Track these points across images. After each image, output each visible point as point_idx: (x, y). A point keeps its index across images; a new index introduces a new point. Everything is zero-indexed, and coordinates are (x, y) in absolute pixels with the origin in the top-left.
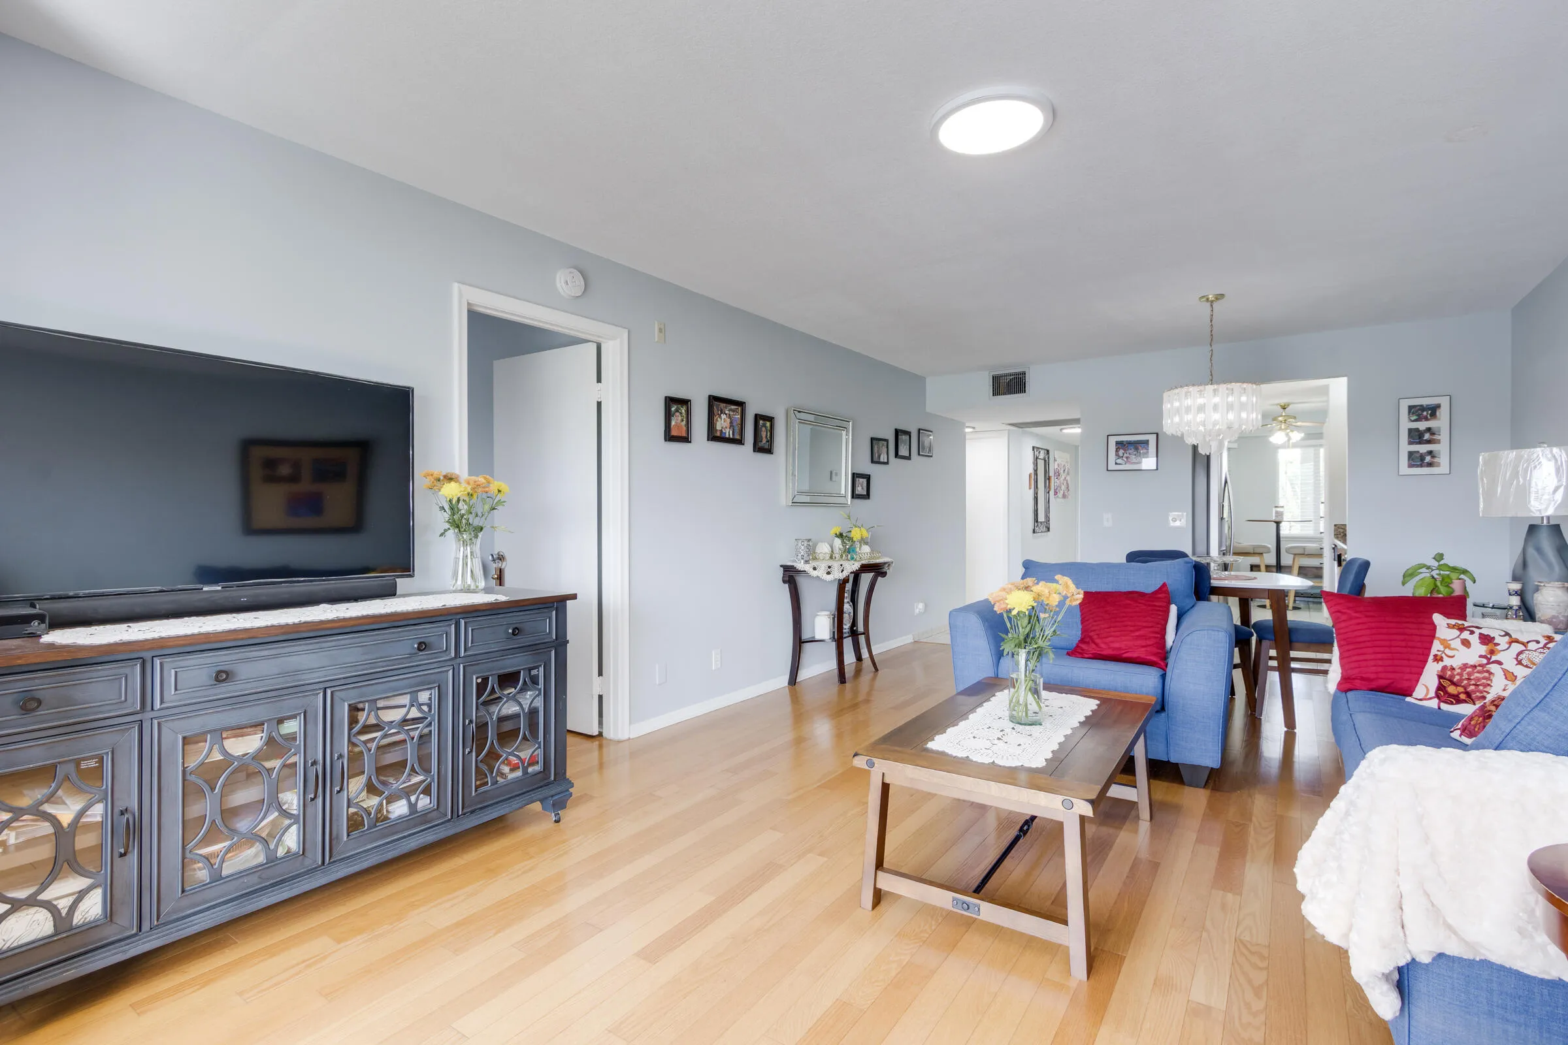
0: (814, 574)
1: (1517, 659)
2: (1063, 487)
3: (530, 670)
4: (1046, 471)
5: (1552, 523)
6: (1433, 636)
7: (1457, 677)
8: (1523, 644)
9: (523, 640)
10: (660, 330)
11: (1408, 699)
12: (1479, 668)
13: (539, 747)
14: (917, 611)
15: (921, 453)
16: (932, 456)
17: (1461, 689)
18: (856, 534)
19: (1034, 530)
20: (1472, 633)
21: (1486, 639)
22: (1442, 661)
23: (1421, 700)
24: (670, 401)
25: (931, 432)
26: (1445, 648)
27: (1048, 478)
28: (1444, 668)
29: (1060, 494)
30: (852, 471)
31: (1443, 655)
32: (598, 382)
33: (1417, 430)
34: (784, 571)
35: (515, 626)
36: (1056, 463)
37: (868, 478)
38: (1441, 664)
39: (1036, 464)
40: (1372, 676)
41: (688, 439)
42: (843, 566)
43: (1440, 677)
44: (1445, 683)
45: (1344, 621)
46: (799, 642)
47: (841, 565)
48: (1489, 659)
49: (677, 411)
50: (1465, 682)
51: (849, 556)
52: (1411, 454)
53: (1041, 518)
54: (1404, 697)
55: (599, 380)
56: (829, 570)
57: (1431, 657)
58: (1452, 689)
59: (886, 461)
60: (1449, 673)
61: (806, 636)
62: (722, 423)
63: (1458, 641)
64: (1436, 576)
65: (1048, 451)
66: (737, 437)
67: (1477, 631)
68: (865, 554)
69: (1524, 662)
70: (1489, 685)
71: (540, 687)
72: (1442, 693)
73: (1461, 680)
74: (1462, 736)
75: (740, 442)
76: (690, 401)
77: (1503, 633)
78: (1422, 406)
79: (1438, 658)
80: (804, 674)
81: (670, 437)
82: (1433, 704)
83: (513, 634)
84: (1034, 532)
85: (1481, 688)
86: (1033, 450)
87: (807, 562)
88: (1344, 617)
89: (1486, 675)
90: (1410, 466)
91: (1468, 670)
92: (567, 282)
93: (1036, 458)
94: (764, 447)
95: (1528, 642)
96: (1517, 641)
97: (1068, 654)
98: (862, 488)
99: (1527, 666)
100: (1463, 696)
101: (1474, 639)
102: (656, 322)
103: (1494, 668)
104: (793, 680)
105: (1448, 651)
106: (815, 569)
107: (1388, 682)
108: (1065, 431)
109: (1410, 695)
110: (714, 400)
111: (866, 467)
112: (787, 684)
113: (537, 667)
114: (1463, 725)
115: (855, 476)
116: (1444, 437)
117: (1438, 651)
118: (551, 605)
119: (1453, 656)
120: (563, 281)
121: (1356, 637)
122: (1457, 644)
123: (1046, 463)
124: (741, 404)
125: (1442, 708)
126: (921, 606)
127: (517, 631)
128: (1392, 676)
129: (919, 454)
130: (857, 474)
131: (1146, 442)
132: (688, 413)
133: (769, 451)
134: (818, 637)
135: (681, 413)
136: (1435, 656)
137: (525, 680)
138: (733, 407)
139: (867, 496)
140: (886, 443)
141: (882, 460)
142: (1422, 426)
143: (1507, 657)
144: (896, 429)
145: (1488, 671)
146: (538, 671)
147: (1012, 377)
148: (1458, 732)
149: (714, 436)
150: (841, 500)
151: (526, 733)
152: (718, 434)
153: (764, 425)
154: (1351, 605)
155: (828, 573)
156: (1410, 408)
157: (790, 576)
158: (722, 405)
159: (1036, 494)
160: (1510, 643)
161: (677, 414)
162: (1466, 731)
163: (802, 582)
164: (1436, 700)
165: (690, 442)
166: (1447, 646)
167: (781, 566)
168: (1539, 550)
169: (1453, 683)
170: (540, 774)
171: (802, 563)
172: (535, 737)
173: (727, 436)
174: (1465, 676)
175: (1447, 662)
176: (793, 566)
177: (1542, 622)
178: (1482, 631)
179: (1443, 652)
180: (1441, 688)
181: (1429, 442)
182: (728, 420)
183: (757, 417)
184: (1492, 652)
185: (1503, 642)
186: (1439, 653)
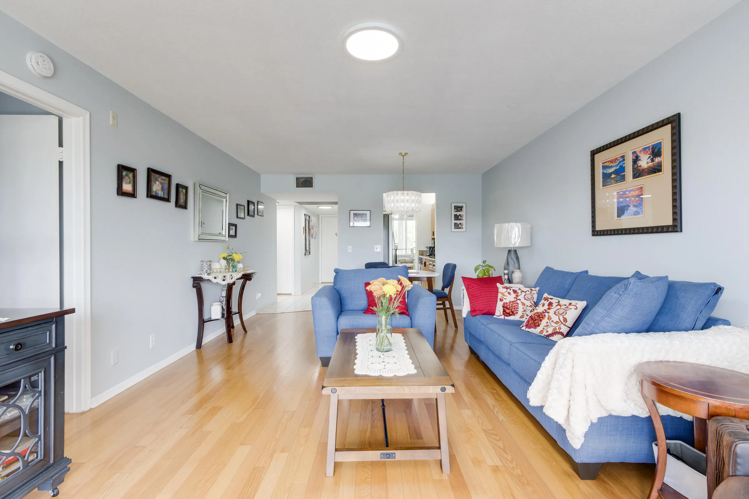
0: (215, 281)
1: (524, 298)
2: (315, 234)
3: (30, 377)
4: (309, 227)
5: (514, 249)
6: (498, 292)
7: (508, 306)
8: (524, 292)
9: (26, 353)
10: (114, 118)
11: (494, 316)
12: (514, 302)
13: (40, 440)
14: (257, 298)
15: (259, 214)
16: (263, 216)
17: (510, 311)
18: (236, 257)
19: (305, 254)
20: (510, 289)
21: (515, 292)
22: (503, 301)
23: (498, 316)
24: (121, 169)
25: (263, 203)
26: (503, 296)
27: (309, 229)
28: (504, 303)
29: (314, 237)
30: (228, 222)
31: (503, 299)
32: (59, 146)
33: (457, 215)
34: (194, 280)
35: (16, 342)
36: (312, 222)
37: (236, 226)
38: (503, 302)
39: (306, 222)
40: (482, 309)
41: (134, 195)
42: (233, 276)
43: (503, 307)
44: (505, 309)
45: (471, 288)
46: (202, 322)
47: (231, 275)
48: (517, 299)
49: (127, 175)
50: (511, 308)
51: (234, 269)
52: (455, 224)
53: (307, 249)
54: (492, 316)
55: (61, 145)
56: (224, 278)
57: (499, 300)
58: (507, 311)
59: (244, 217)
60: (506, 305)
61: (206, 317)
62: (157, 187)
63: (507, 293)
64: (484, 269)
65: (309, 216)
66: (166, 197)
67: (512, 289)
68: (241, 268)
69: (527, 299)
70: (518, 308)
71: (40, 389)
72: (505, 313)
73: (510, 307)
74: (526, 328)
75: (168, 200)
76: (136, 170)
77: (519, 289)
78: (458, 206)
79: (501, 300)
80: (206, 340)
81: (121, 192)
82: (502, 317)
83: (16, 349)
84: (305, 255)
85: (516, 309)
86: (305, 215)
87: (209, 274)
88: (471, 287)
89: (517, 304)
90: (455, 228)
91: (511, 303)
92: (38, 63)
93: (306, 220)
94: (182, 205)
95: (526, 291)
96: (523, 291)
97: (364, 313)
98: (233, 232)
99: (527, 300)
100: (511, 313)
101: (511, 292)
102: (111, 112)
103: (518, 302)
104: (199, 345)
105: (504, 297)
106: (215, 278)
107: (488, 310)
108: (319, 207)
109: (494, 315)
110: (150, 171)
111: (235, 221)
112: (195, 348)
113: (37, 374)
114: (526, 324)
115: (230, 225)
116: (464, 218)
117: (501, 297)
118: (51, 320)
119: (506, 299)
120: (33, 60)
121: (476, 294)
122: (506, 294)
123: (309, 222)
124: (169, 176)
125: (505, 318)
126: (260, 295)
127: (19, 347)
128: (488, 308)
129: (258, 215)
130: (231, 224)
131: (366, 214)
132: (134, 177)
133: (185, 207)
134: (213, 318)
135: (129, 177)
136: (500, 299)
137: (25, 387)
138: (163, 178)
139: (235, 236)
140: (243, 207)
141: (242, 217)
142: (458, 213)
143: (521, 297)
144: (248, 200)
145: (517, 303)
146: (38, 377)
147: (304, 179)
148: (525, 327)
149: (150, 195)
150: (223, 238)
151: (27, 431)
152: (154, 194)
153: (182, 191)
154: (472, 282)
155: (224, 280)
156: (455, 206)
157: (197, 282)
158: (157, 176)
159: (306, 236)
160: (521, 292)
161: (127, 178)
162: (528, 326)
163: (204, 285)
164: (503, 316)
165: (136, 197)
166: (504, 295)
167: (192, 277)
168: (512, 258)
169: (508, 309)
170: (42, 462)
171: (206, 275)
172: (35, 433)
173: (160, 195)
174: (511, 306)
175: (505, 301)
176: (201, 277)
177: (515, 284)
178: (513, 288)
179: (503, 297)
180: (504, 311)
181: (460, 220)
182: (160, 186)
183: (178, 186)
184: (517, 296)
185: (519, 291)
186: (501, 298)
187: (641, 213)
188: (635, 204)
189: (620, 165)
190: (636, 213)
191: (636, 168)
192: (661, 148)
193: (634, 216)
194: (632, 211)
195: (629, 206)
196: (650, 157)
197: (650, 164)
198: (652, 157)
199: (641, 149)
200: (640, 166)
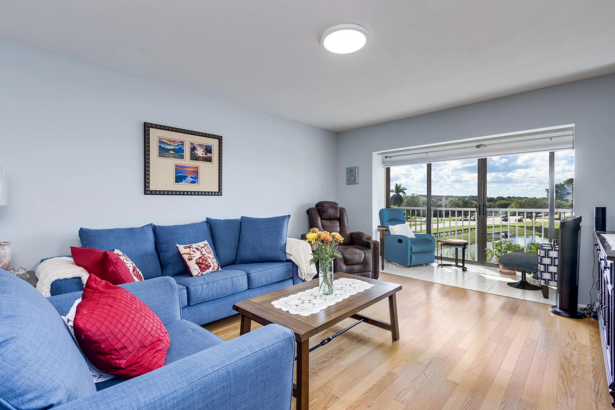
187: (197, 182)
188: (192, 176)
189: (179, 146)
190: (193, 182)
191: (193, 154)
192: (212, 149)
193: (191, 184)
194: (190, 180)
195: (187, 177)
196: (204, 151)
197: (204, 155)
198: (205, 152)
199: (198, 143)
200: (197, 154)
